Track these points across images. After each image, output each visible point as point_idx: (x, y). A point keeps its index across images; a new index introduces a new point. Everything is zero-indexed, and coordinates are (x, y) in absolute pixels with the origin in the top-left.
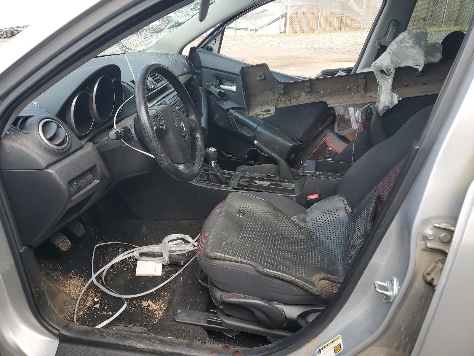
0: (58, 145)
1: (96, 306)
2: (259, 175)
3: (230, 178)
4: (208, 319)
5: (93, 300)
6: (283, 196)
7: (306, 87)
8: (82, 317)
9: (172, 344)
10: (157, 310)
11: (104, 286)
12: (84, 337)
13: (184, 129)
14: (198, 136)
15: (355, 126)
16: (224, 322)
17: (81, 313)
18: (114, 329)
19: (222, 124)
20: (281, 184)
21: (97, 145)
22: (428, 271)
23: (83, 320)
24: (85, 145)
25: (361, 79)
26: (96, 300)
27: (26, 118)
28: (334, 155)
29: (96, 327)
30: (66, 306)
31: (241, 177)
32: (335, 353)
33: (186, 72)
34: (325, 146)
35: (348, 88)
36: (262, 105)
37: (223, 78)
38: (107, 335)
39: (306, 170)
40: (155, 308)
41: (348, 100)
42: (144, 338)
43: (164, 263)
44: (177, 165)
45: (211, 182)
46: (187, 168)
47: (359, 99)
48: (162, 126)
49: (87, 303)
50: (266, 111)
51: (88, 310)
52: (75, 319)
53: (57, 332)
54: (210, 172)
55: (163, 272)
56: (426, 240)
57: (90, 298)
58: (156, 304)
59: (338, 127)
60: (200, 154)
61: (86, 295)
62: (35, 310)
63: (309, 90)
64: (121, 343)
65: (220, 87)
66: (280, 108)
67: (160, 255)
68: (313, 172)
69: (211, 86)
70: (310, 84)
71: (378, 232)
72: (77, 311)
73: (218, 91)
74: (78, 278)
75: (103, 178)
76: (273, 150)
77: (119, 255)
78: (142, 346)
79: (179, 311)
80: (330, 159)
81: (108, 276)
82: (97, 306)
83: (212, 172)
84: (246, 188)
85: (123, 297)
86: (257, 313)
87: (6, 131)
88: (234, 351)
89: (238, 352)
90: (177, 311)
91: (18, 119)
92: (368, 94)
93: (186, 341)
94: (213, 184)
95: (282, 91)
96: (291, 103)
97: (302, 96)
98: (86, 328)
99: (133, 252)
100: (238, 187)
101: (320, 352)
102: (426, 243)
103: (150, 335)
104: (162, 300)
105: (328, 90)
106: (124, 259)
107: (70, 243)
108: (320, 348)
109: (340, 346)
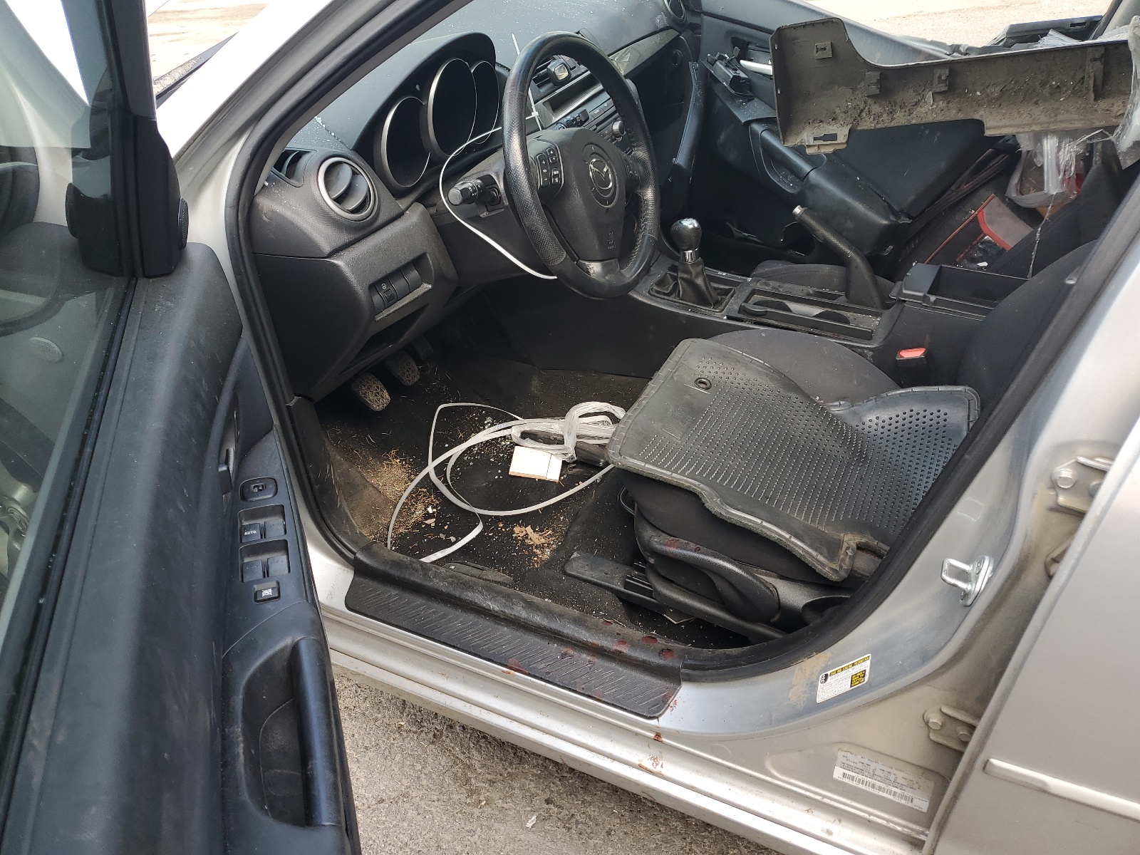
0: (353, 212)
1: (428, 522)
2: (798, 290)
3: (726, 292)
4: (627, 580)
5: (426, 509)
6: (845, 345)
7: (936, 81)
8: (403, 536)
9: (548, 613)
10: (541, 547)
11: (448, 486)
12: (395, 572)
13: (611, 184)
14: (649, 194)
15: (1053, 185)
16: (656, 591)
17: (402, 530)
18: (453, 567)
19: (732, 156)
20: (849, 315)
21: (433, 210)
22: (1055, 554)
23: (403, 544)
24: (407, 209)
25: (1095, 60)
26: (430, 510)
27: (300, 155)
28: (994, 252)
29: (422, 560)
30: (376, 512)
31: (754, 292)
32: (851, 687)
33: (662, 27)
34: (975, 230)
35: (1054, 83)
36: (821, 122)
37: (749, 43)
38: (435, 577)
39: (906, 289)
40: (537, 542)
41: (1043, 118)
42: (499, 593)
43: (565, 458)
44: (587, 263)
45: (681, 300)
46: (607, 270)
47: (1075, 117)
48: (557, 180)
49: (413, 513)
50: (825, 138)
51: (413, 528)
52: (389, 540)
53: (351, 556)
54: (680, 275)
55: (561, 475)
56: (1058, 490)
57: (420, 506)
58: (540, 535)
59: (1021, 184)
60: (646, 238)
61: (413, 498)
62: (316, 512)
63: (943, 88)
64: (457, 594)
65: (740, 64)
66: (864, 131)
67: (559, 441)
68: (921, 294)
69: (717, 63)
70: (947, 71)
71: (966, 456)
72: (392, 524)
73: (732, 77)
74: (402, 465)
75: (439, 280)
76: (838, 232)
77: (484, 429)
78: (493, 606)
79: (575, 555)
80: (985, 264)
81: (458, 469)
82: (431, 522)
83: (685, 276)
84: (758, 319)
85: (478, 511)
86: (719, 583)
87: (262, 181)
88: (663, 647)
89: (669, 650)
90: (572, 554)
91: (285, 155)
92: (1102, 104)
93: (576, 612)
94: (683, 304)
95: (874, 90)
96: (893, 119)
97: (925, 102)
98: (401, 558)
99: (510, 427)
100: (740, 316)
101: (826, 680)
102: (1057, 496)
103: (513, 589)
104: (553, 530)
105: (997, 89)
106: (493, 440)
107: (387, 396)
108: (829, 673)
109: (864, 674)
